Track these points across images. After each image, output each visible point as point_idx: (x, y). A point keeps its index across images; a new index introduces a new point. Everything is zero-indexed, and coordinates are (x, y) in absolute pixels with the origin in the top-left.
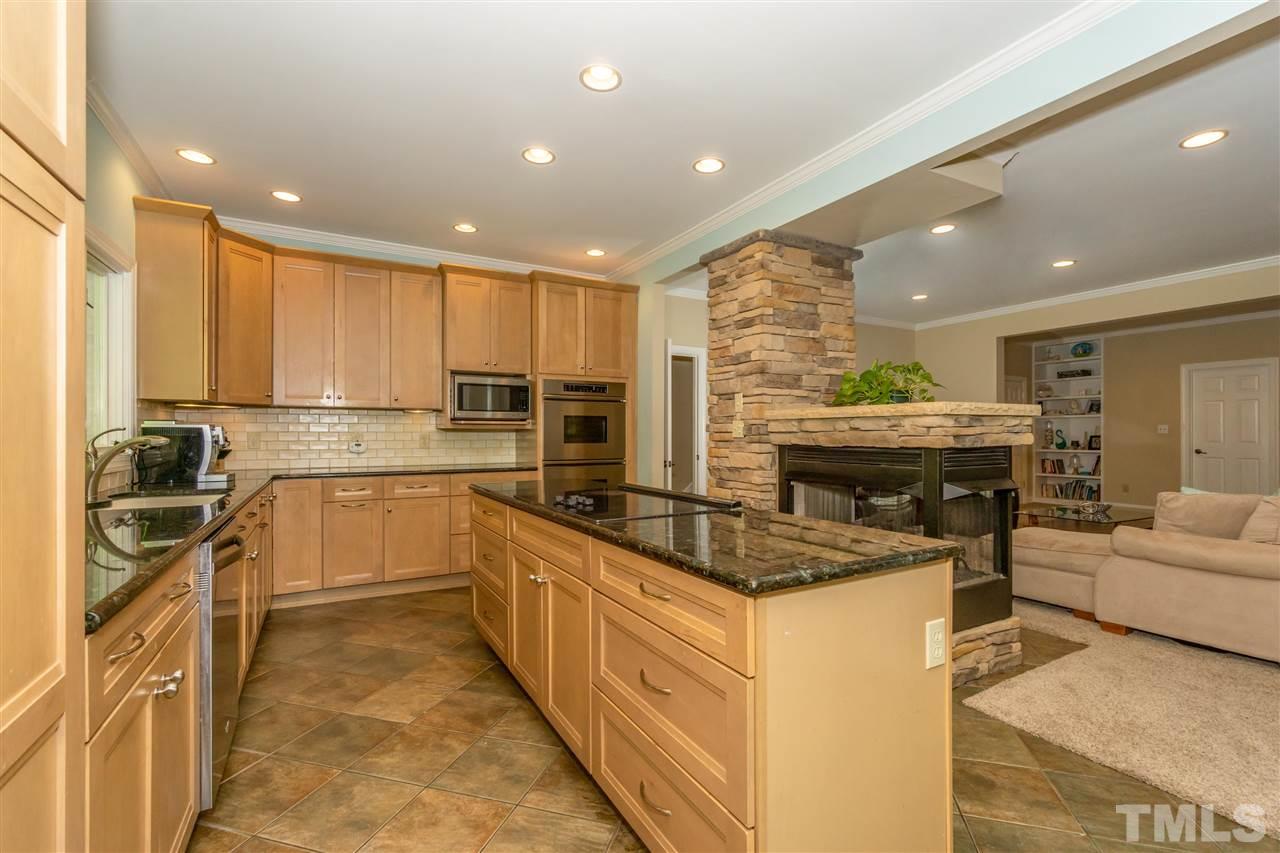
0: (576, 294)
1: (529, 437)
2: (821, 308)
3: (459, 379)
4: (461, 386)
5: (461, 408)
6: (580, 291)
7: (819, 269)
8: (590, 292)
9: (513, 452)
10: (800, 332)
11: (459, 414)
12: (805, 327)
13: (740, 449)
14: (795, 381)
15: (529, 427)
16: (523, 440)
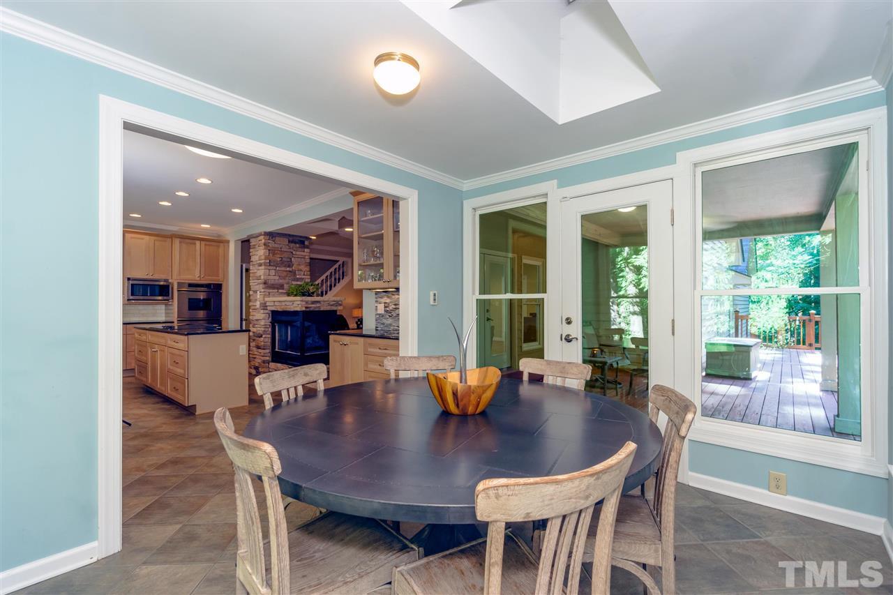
0: (195, 244)
1: (170, 307)
2: (293, 259)
3: (131, 282)
4: (132, 285)
5: (132, 295)
6: (198, 243)
7: (292, 245)
8: (203, 243)
9: (164, 315)
10: (283, 269)
11: (131, 298)
12: (285, 267)
13: (259, 312)
14: (281, 287)
15: (170, 303)
16: (168, 309)
